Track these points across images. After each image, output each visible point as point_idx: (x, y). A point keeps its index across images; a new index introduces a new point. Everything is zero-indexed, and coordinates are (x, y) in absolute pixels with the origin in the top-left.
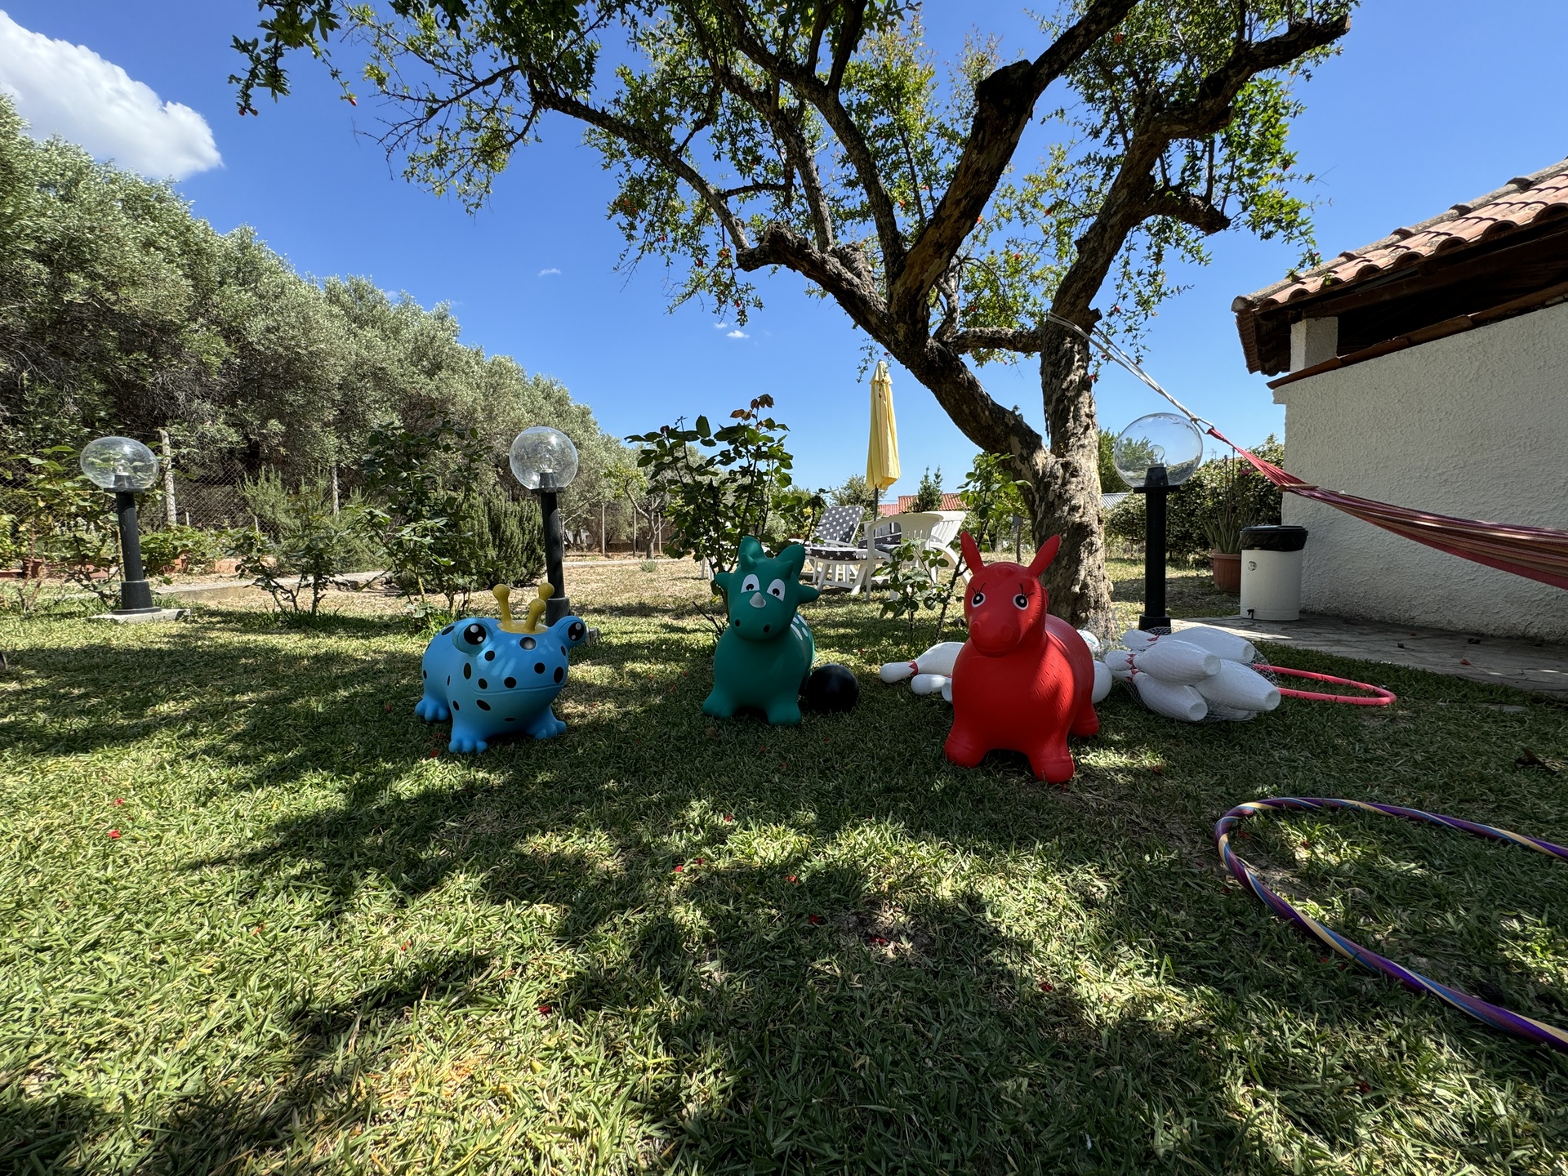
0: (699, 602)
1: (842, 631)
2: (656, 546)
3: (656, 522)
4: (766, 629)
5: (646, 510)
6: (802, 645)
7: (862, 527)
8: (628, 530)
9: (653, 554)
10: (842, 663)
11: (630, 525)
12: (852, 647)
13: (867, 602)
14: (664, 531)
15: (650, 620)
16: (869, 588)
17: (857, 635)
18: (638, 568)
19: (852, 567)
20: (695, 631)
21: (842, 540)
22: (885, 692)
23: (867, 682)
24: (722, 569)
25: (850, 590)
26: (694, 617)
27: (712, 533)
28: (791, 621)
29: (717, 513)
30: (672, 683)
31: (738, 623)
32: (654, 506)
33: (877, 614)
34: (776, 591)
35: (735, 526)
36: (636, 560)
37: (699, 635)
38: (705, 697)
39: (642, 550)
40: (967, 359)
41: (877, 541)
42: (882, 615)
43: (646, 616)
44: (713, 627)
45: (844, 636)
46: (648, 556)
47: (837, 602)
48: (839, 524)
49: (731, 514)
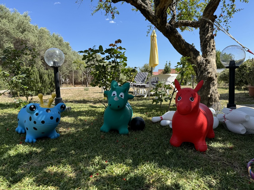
0: (100, 99)
1: (141, 108)
2: (89, 83)
3: (89, 76)
4: (119, 107)
5: (86, 73)
6: (129, 112)
7: (148, 78)
8: (81, 78)
9: (88, 86)
10: (141, 117)
11: (81, 77)
12: (144, 112)
13: (149, 100)
14: (91, 79)
15: (86, 104)
16: (149, 95)
17: (145, 109)
18: (83, 90)
19: (144, 89)
20: (99, 107)
21: (142, 82)
22: (153, 125)
23: (148, 122)
24: (107, 90)
25: (144, 96)
26: (99, 103)
27: (104, 80)
28: (126, 104)
29: (105, 74)
30: (92, 122)
31: (110, 105)
32: (88, 72)
33: (151, 103)
34: (121, 96)
35: (110, 78)
36: (83, 87)
37: (100, 109)
38: (101, 126)
39: (85, 84)
40: (178, 29)
41: (152, 82)
42: (152, 103)
43: (85, 103)
44: (105, 107)
45: (142, 109)
46: (86, 86)
47: (140, 99)
48: (141, 77)
49: (109, 74)
